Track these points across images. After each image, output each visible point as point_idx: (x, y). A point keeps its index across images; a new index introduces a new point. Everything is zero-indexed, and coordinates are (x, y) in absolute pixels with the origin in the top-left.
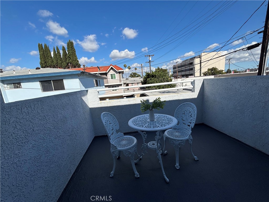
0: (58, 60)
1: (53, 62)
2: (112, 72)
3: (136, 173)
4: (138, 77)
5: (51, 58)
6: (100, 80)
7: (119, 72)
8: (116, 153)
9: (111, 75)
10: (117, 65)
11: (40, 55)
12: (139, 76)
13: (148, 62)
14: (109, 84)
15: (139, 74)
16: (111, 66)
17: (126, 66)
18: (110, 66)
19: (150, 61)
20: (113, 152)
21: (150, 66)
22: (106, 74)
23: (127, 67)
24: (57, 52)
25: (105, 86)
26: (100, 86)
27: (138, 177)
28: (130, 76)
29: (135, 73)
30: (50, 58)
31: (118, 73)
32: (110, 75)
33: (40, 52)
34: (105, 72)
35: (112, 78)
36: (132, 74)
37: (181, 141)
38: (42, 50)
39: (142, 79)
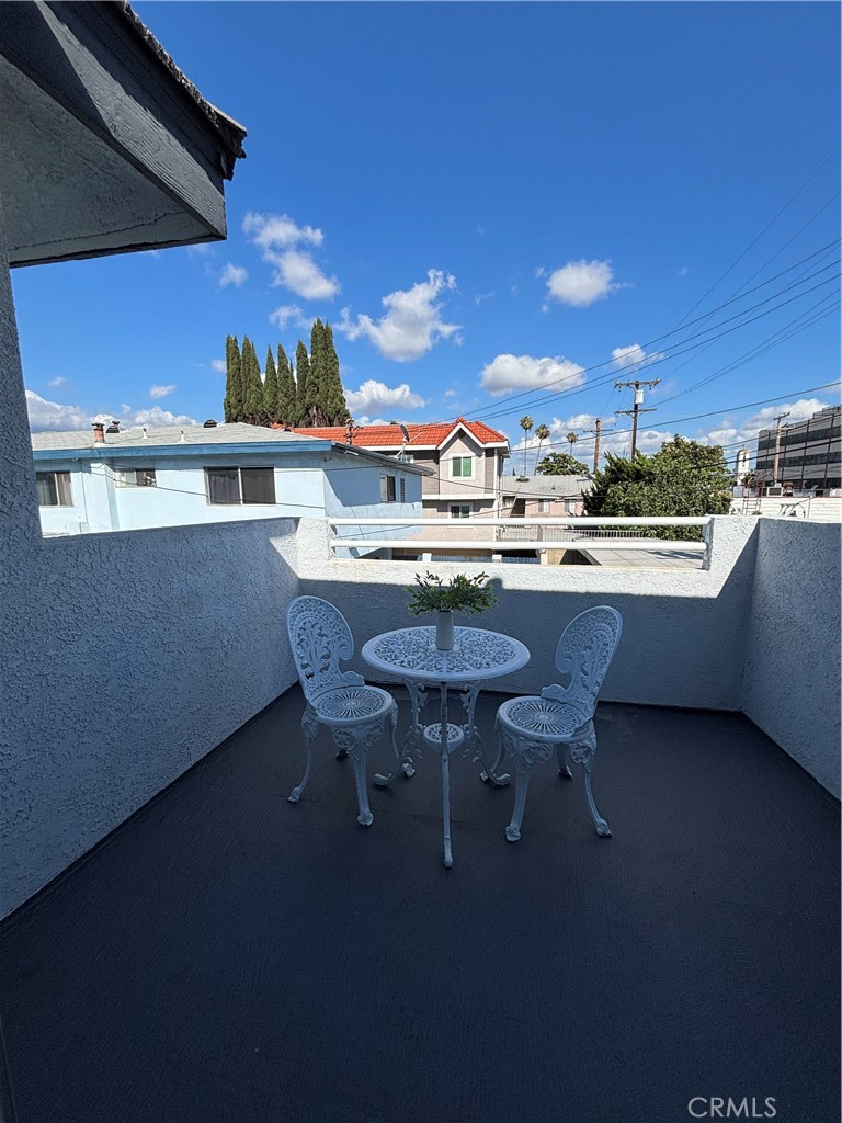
0: (280, 395)
1: (262, 400)
2: (460, 449)
3: (365, 809)
4: (574, 473)
5: (259, 385)
6: (408, 478)
7: (487, 450)
8: (311, 729)
9: (456, 460)
10: (483, 423)
11: (228, 376)
12: (578, 470)
13: (628, 413)
14: (442, 497)
15: (581, 460)
16: (460, 426)
17: (531, 425)
18: (454, 427)
19: (636, 406)
20: (305, 724)
21: (635, 430)
22: (435, 456)
23: (533, 429)
24: (280, 363)
25: (424, 501)
26: (403, 501)
27: (366, 826)
28: (540, 469)
29: (564, 457)
30: (254, 388)
31: (483, 457)
32: (451, 463)
33: (228, 365)
34: (433, 447)
35: (456, 472)
36: (551, 459)
37: (538, 742)
38: (236, 359)
39: (588, 486)
